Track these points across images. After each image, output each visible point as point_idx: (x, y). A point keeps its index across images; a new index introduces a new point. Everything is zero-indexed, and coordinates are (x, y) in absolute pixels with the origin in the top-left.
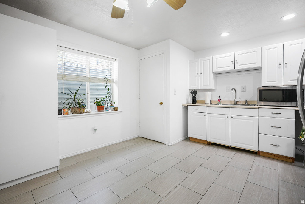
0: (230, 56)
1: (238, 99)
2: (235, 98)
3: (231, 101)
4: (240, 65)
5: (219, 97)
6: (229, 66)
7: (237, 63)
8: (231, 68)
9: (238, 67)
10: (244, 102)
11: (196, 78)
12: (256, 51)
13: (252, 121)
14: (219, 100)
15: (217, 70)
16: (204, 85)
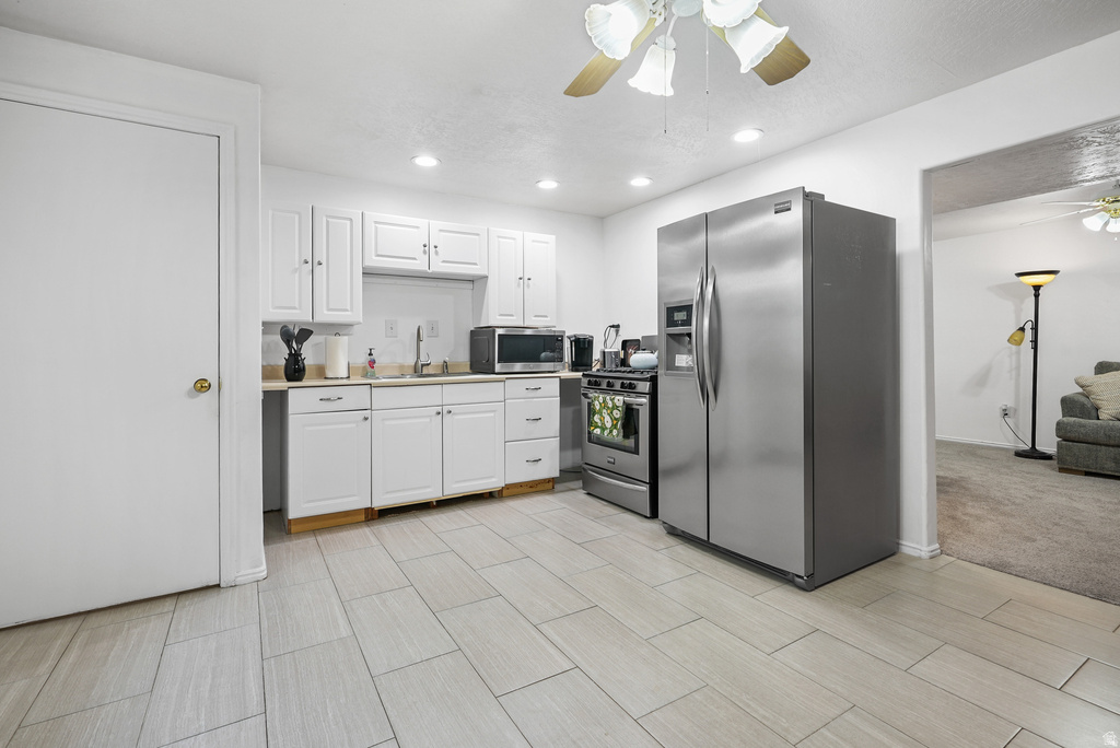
0: (417, 227)
1: (423, 360)
2: (418, 358)
3: (401, 367)
4: (444, 262)
5: (370, 354)
6: (415, 259)
7: (437, 253)
8: (419, 265)
9: (438, 267)
10: (438, 366)
11: (297, 275)
12: (478, 235)
13: (492, 414)
14: (372, 363)
15: (375, 262)
16: (329, 310)
